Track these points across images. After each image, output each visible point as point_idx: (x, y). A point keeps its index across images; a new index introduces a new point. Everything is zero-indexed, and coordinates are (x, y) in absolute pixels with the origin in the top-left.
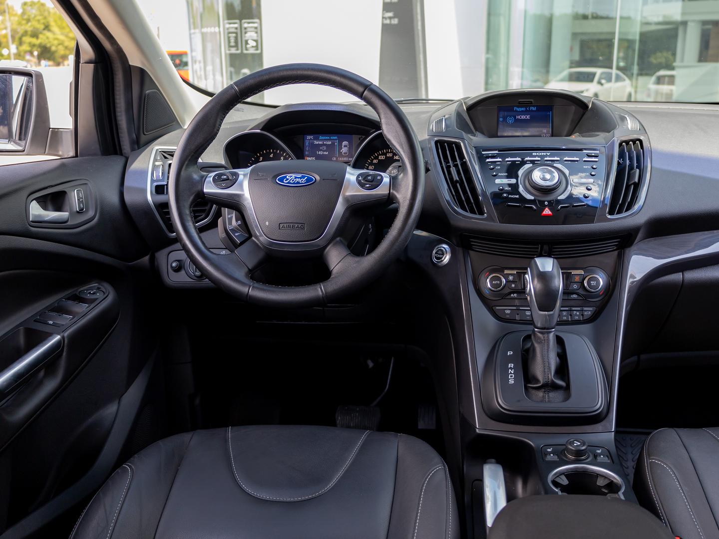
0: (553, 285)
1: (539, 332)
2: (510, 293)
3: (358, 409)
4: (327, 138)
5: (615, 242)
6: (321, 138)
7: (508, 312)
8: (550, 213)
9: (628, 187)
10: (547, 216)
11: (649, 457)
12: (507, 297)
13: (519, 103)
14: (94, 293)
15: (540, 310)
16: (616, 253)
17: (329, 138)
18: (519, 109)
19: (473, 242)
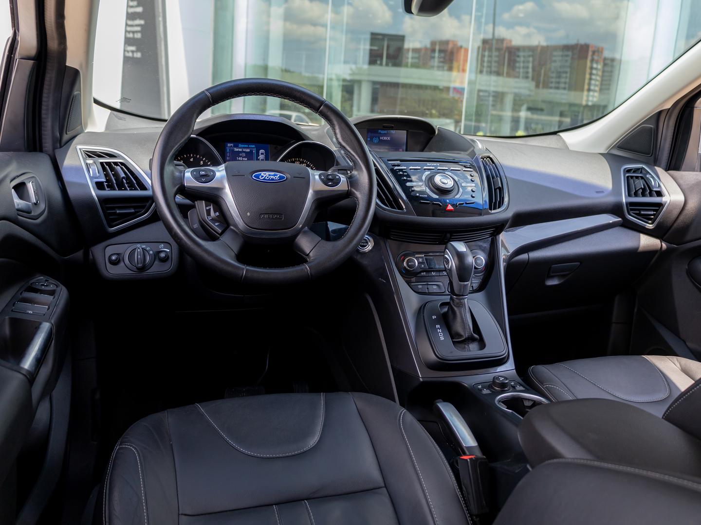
0: (466, 262)
1: (457, 299)
2: (421, 272)
3: (244, 390)
4: (245, 146)
5: (490, 231)
6: (240, 145)
7: (420, 287)
8: (452, 208)
9: (495, 190)
10: (450, 211)
11: (542, 384)
12: (418, 275)
13: (384, 127)
14: (47, 286)
15: (460, 281)
16: (490, 239)
17: (247, 146)
18: (383, 132)
19: (393, 232)
